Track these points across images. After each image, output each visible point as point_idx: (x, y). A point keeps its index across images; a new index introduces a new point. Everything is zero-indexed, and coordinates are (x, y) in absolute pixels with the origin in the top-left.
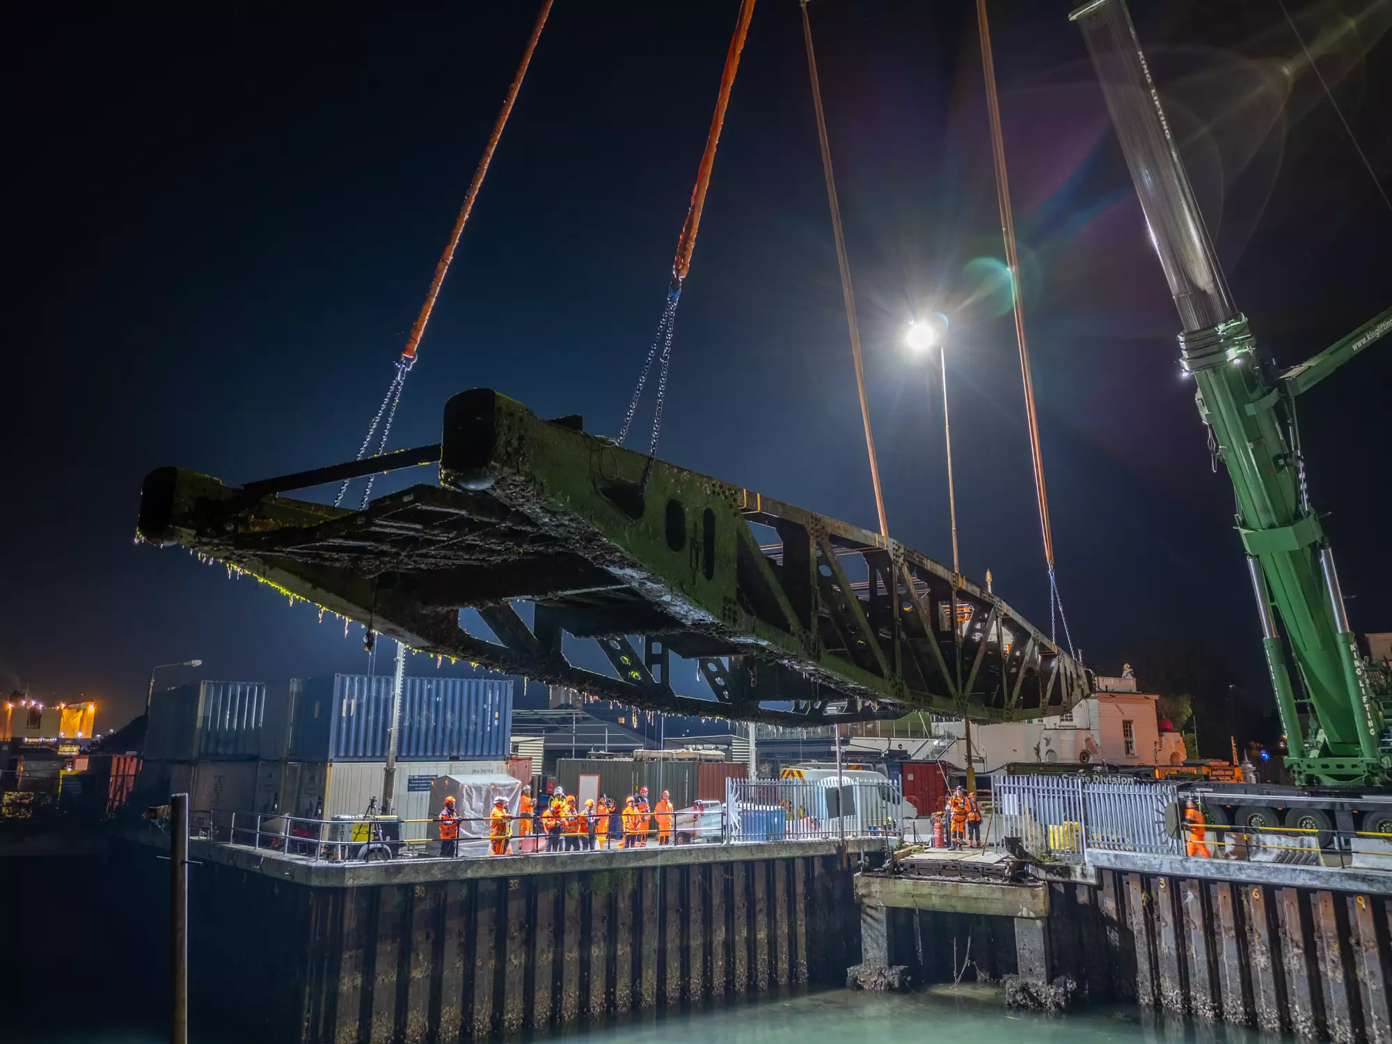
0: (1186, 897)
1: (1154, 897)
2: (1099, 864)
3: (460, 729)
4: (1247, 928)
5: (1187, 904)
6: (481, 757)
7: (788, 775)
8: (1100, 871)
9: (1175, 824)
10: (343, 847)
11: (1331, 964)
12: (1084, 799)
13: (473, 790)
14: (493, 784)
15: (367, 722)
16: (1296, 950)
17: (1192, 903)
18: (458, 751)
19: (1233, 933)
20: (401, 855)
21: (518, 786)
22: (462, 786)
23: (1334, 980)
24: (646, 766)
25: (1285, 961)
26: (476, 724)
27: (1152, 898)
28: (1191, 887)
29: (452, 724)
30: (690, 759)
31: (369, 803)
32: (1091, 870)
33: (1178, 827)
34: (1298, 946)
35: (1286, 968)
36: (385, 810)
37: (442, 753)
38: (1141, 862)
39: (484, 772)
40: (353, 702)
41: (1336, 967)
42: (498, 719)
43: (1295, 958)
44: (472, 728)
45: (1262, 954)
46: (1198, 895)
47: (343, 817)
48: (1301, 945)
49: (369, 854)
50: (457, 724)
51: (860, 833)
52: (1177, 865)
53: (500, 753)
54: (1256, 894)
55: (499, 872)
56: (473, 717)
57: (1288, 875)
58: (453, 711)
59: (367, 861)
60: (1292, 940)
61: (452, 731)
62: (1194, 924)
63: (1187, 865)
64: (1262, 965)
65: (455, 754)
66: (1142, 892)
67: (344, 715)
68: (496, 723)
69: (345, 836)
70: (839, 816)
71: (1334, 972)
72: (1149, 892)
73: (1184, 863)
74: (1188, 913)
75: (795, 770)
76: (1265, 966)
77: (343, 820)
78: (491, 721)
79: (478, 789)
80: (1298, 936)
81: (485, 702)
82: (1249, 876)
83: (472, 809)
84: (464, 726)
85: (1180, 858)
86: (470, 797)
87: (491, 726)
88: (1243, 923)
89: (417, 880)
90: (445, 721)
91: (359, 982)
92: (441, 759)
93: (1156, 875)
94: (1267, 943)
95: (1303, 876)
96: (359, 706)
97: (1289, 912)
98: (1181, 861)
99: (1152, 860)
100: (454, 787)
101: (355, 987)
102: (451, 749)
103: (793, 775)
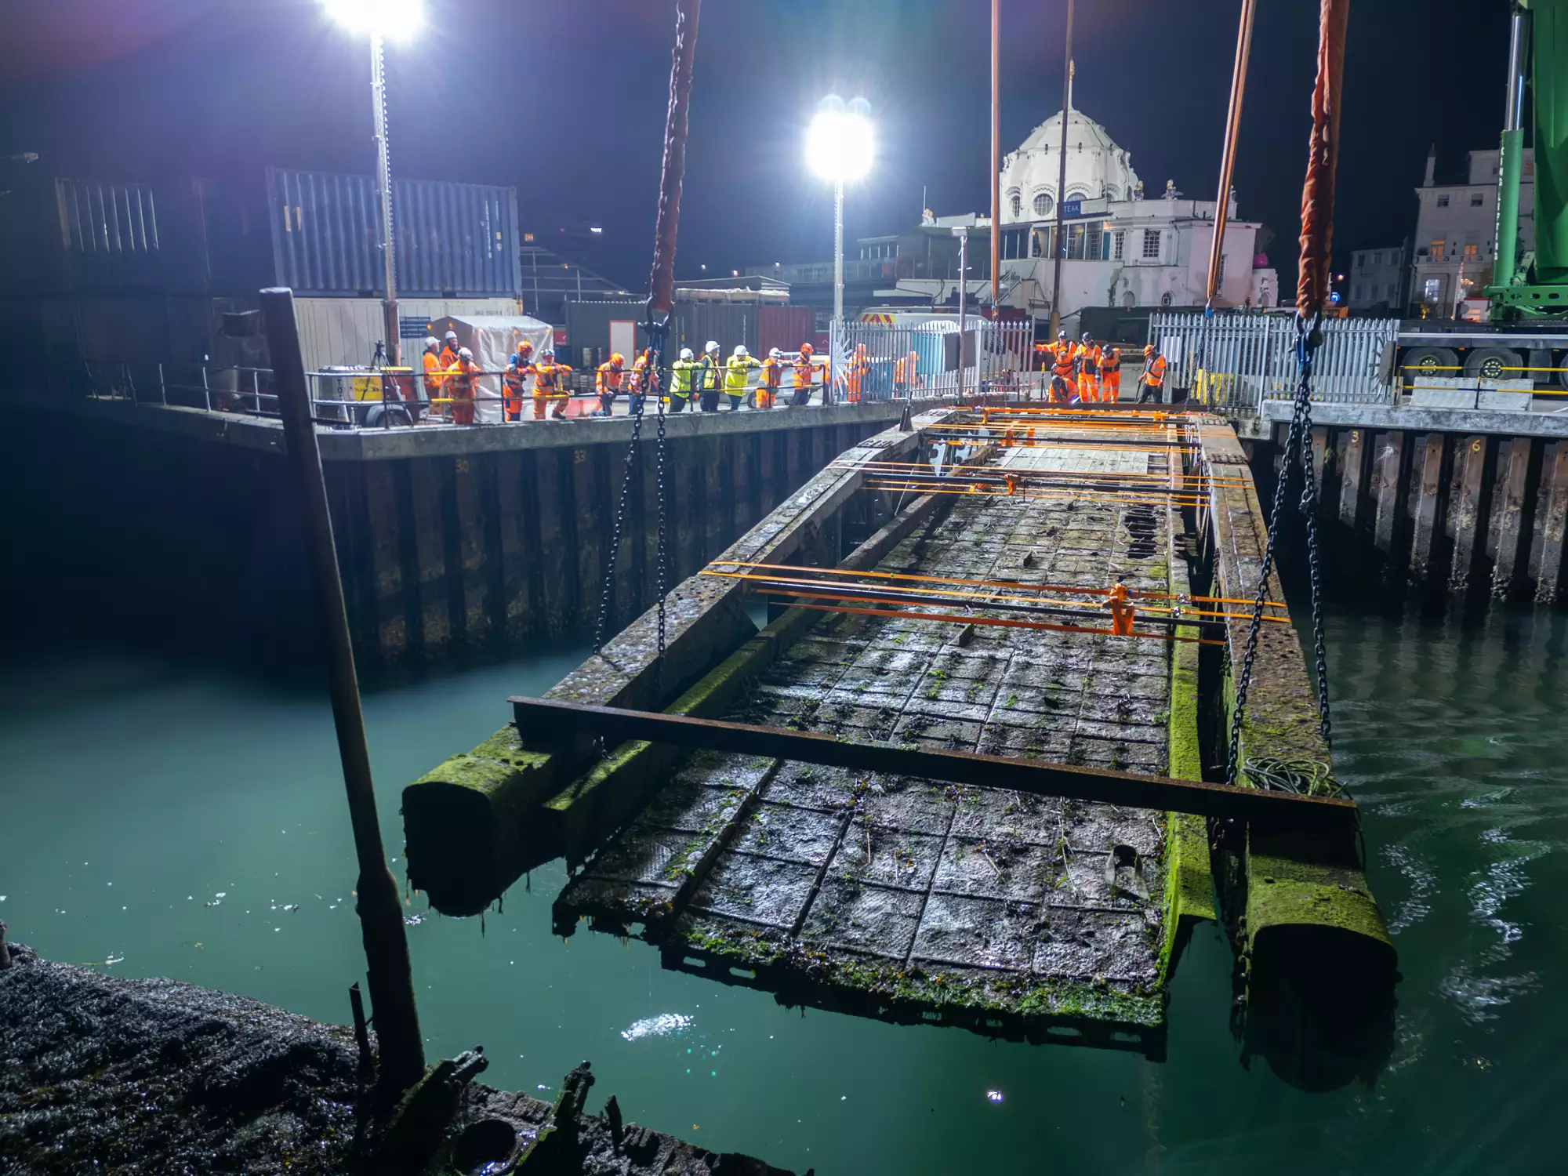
0: (1381, 452)
1: (1340, 454)
2: (1278, 417)
3: (452, 255)
4: (1453, 484)
5: (1381, 461)
6: (484, 294)
7: (872, 320)
8: (1277, 426)
9: (1389, 367)
10: (349, 407)
11: (1553, 521)
12: (1270, 340)
13: (491, 336)
14: (515, 328)
15: (323, 240)
16: (1512, 508)
17: (1389, 459)
18: (453, 285)
19: (1435, 490)
20: (424, 420)
21: (548, 331)
22: (476, 331)
23: (1551, 538)
24: (695, 309)
25: (1493, 519)
26: (472, 248)
27: (1336, 454)
28: (1392, 441)
29: (441, 247)
30: (747, 302)
31: (374, 350)
32: (1266, 425)
33: (1391, 370)
34: (1515, 503)
35: (1491, 527)
36: (392, 361)
37: (432, 287)
38: (1333, 413)
39: (490, 313)
40: (299, 210)
41: (1558, 525)
42: (501, 241)
43: (1509, 516)
44: (468, 253)
45: (1468, 512)
46: (1399, 449)
47: (337, 368)
48: (1520, 502)
49: (382, 419)
50: (447, 249)
51: (977, 389)
52: (1382, 416)
53: (508, 289)
54: (1476, 447)
55: (562, 441)
56: (468, 238)
57: (1527, 423)
58: (439, 229)
59: (387, 427)
60: (1510, 497)
61: (441, 257)
62: (1386, 481)
63: (1395, 415)
64: (1464, 525)
65: (448, 288)
66: (1326, 448)
67: (289, 229)
68: (499, 247)
69: (345, 393)
70: (958, 368)
71: (1553, 530)
72: (1334, 448)
73: (1392, 412)
74: (1380, 470)
75: (881, 316)
76: (1467, 525)
77: (337, 372)
78: (492, 244)
79: (498, 335)
80: (1519, 492)
81: (481, 217)
82: (1476, 426)
83: (492, 361)
84: (457, 250)
85: (1388, 407)
86: (488, 346)
87: (493, 251)
88: (1450, 479)
89: (458, 452)
90: (430, 242)
91: (398, 576)
92: (431, 295)
93: (1347, 429)
94: (1477, 501)
95: (1548, 423)
96: (307, 215)
97: (1515, 466)
98: (1388, 411)
99: (1350, 410)
100: (466, 334)
101: (395, 582)
102: (443, 282)
103: (878, 320)
